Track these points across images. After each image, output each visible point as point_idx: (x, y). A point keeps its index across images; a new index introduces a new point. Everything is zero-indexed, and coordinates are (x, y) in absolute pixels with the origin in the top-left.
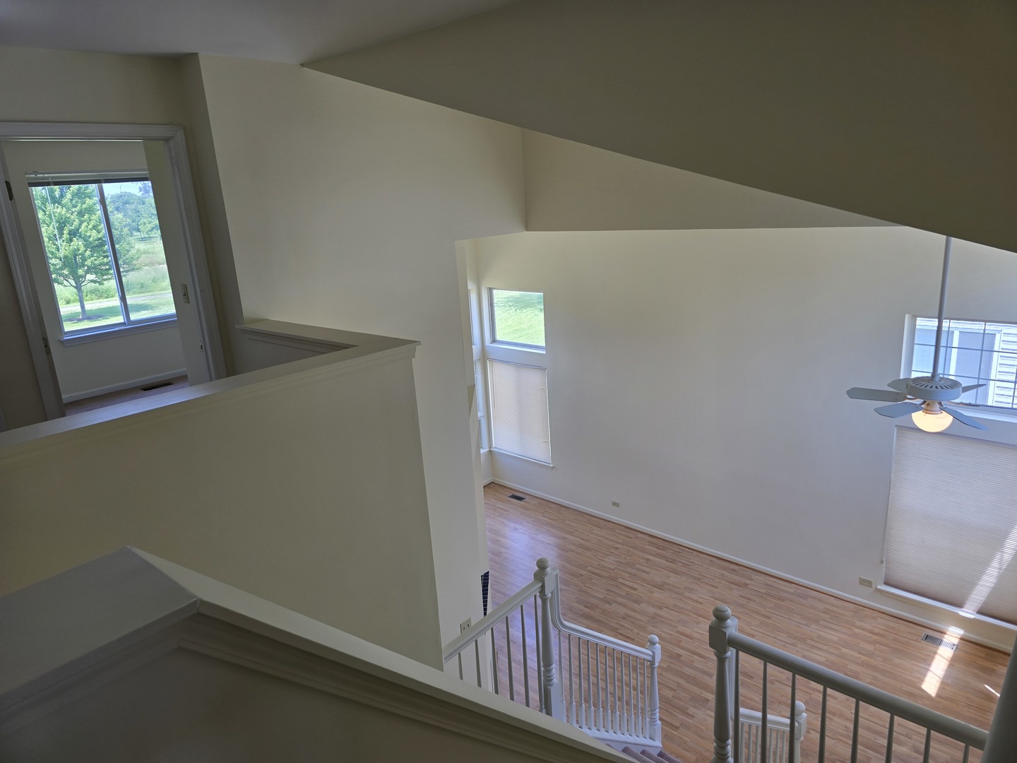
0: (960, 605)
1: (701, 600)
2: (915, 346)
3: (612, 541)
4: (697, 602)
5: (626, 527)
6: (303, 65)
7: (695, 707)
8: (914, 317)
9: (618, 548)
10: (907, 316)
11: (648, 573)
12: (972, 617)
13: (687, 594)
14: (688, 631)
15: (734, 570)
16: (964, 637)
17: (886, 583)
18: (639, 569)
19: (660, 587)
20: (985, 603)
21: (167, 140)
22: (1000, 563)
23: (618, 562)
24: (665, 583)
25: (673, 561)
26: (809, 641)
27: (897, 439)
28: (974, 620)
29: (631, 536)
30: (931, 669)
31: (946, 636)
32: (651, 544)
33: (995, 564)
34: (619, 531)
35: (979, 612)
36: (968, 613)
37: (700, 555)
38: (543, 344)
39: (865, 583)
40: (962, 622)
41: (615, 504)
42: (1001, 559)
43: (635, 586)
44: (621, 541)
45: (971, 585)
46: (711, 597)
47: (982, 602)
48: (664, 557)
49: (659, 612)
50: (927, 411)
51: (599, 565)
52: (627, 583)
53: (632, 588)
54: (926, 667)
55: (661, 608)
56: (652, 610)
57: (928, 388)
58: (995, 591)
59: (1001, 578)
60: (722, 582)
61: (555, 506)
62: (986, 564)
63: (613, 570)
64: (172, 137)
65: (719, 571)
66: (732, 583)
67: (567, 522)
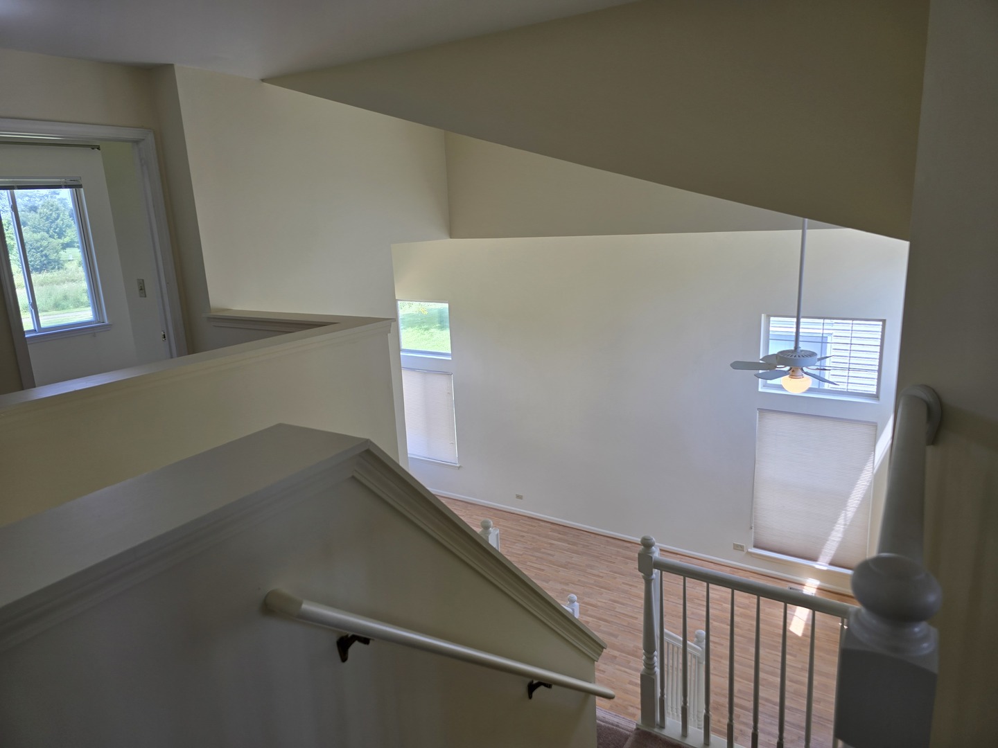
0: (814, 559)
1: (601, 574)
2: (770, 341)
3: (518, 530)
4: (598, 576)
5: (529, 517)
6: (263, 80)
7: (605, 664)
8: (769, 316)
9: (523, 536)
10: (763, 316)
11: (553, 556)
12: (825, 568)
13: (589, 570)
14: (593, 601)
15: (628, 547)
16: (821, 587)
17: (756, 546)
18: (544, 553)
19: (565, 566)
20: (835, 555)
21: (136, 142)
22: (845, 520)
23: (525, 548)
24: (569, 563)
25: (575, 544)
26: (696, 601)
27: (759, 421)
28: (828, 571)
29: (534, 524)
30: (796, 614)
31: (805, 587)
32: (552, 530)
33: (841, 521)
34: (524, 522)
35: (831, 564)
36: (822, 565)
37: (597, 536)
38: (449, 351)
39: (739, 548)
40: (819, 574)
41: (519, 497)
42: (845, 516)
43: (542, 568)
44: (526, 530)
45: (823, 540)
46: (610, 571)
47: (832, 555)
48: (566, 541)
49: (565, 587)
50: (792, 376)
51: (508, 552)
52: (535, 565)
53: (540, 569)
54: (792, 613)
55: (567, 584)
56: (559, 587)
57: (793, 357)
58: (843, 545)
59: (846, 532)
60: (619, 558)
61: (461, 503)
62: (834, 522)
63: (521, 555)
64: (143, 140)
65: (616, 549)
66: (627, 558)
67: (475, 517)
